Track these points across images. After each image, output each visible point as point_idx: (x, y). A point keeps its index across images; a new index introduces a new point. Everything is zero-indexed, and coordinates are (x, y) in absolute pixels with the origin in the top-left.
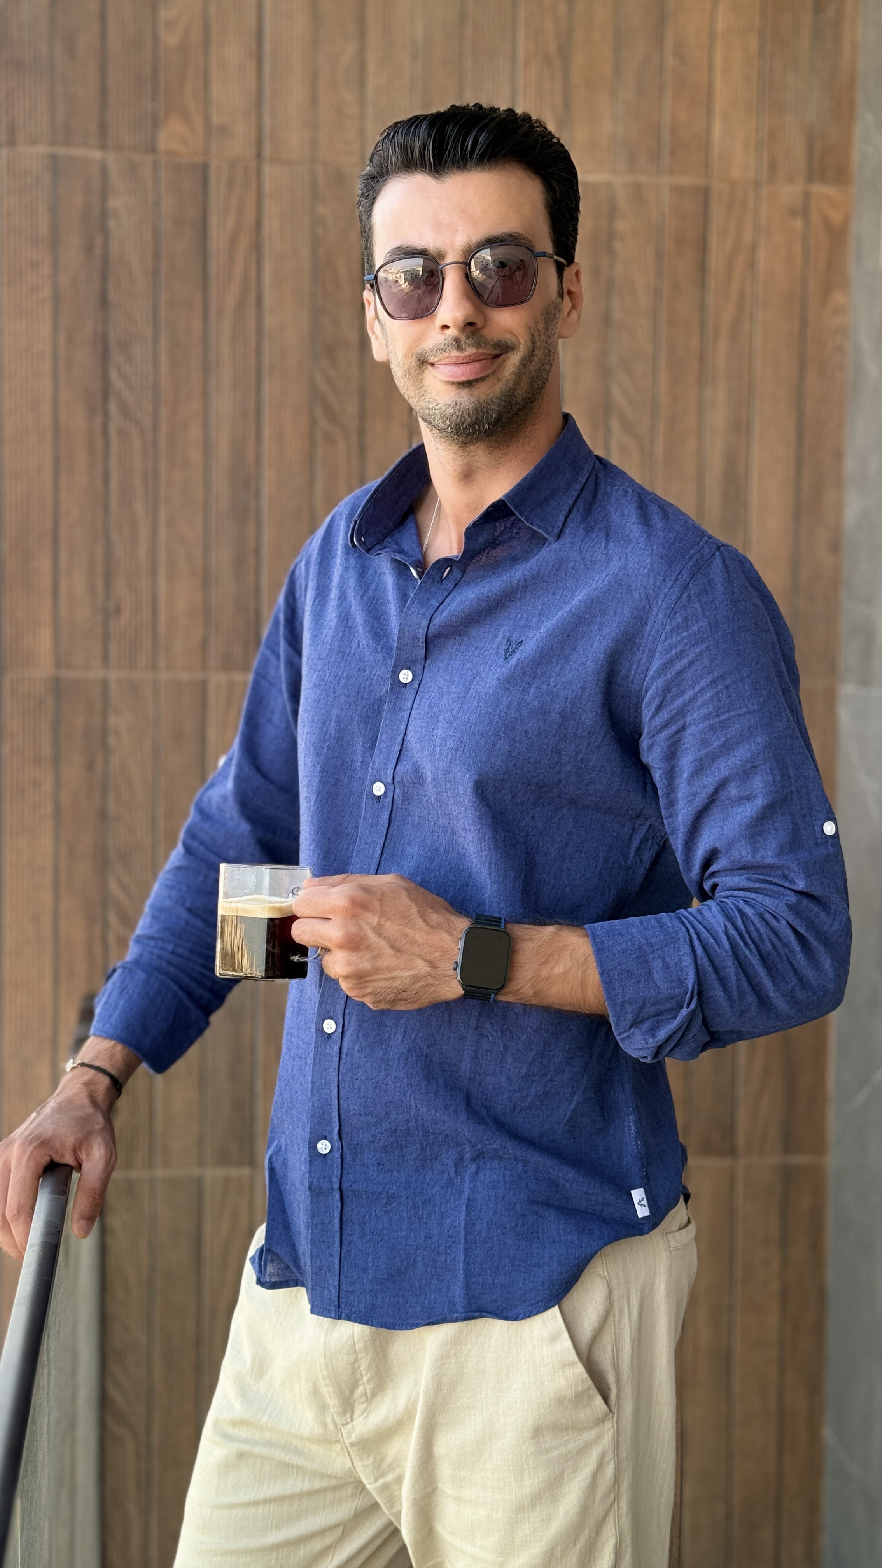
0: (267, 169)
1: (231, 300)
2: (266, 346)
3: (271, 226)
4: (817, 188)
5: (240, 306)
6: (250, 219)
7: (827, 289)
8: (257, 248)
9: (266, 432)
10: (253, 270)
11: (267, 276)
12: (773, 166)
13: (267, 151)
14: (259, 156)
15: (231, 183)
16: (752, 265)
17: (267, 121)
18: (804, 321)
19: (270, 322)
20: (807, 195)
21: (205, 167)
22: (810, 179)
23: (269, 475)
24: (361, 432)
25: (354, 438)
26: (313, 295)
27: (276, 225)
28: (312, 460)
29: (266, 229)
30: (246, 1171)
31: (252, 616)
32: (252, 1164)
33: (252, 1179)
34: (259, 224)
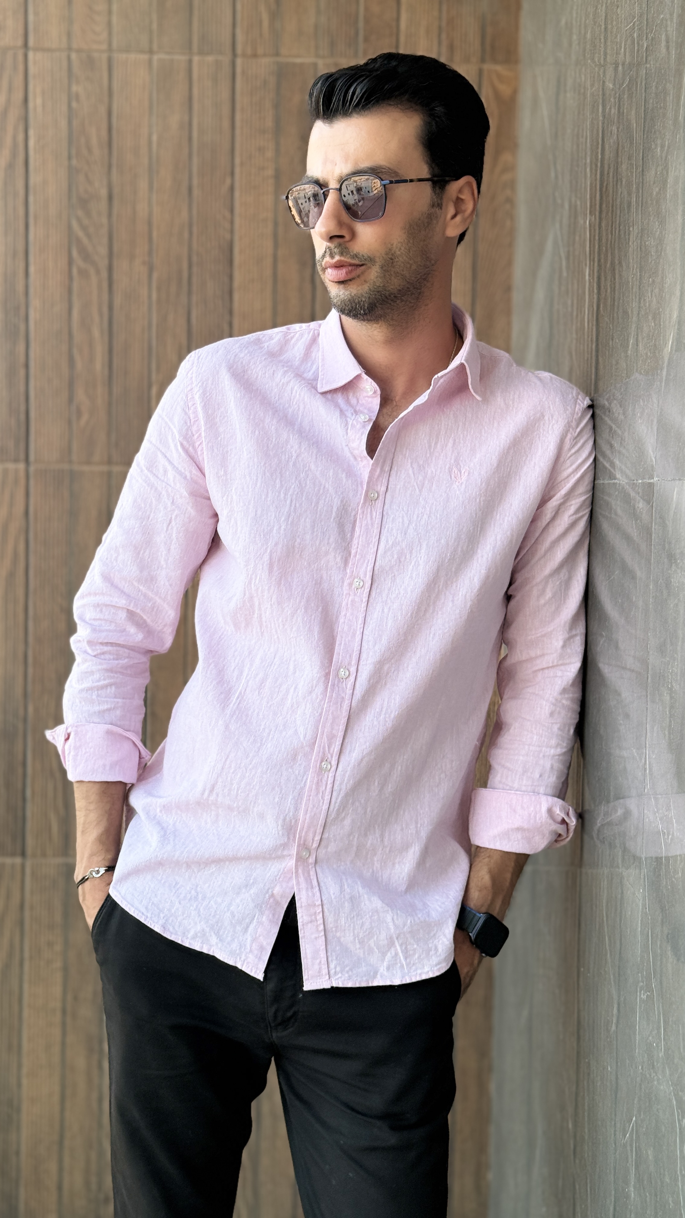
0: (31, 55)
1: (3, 163)
2: (31, 199)
3: (36, 102)
4: (487, 65)
5: (11, 164)
6: (18, 96)
7: (498, 151)
8: (24, 119)
9: (32, 269)
10: (21, 137)
11: (31, 143)
12: (451, 48)
13: (31, 42)
14: (26, 45)
17: (31, 17)
20: (480, 72)
22: (482, 60)
23: (35, 303)
24: (110, 269)
25: (104, 274)
26: (70, 158)
27: (39, 101)
28: (70, 291)
29: (31, 105)
30: (18, 860)
31: (22, 417)
32: (23, 854)
33: (23, 867)
34: (26, 100)
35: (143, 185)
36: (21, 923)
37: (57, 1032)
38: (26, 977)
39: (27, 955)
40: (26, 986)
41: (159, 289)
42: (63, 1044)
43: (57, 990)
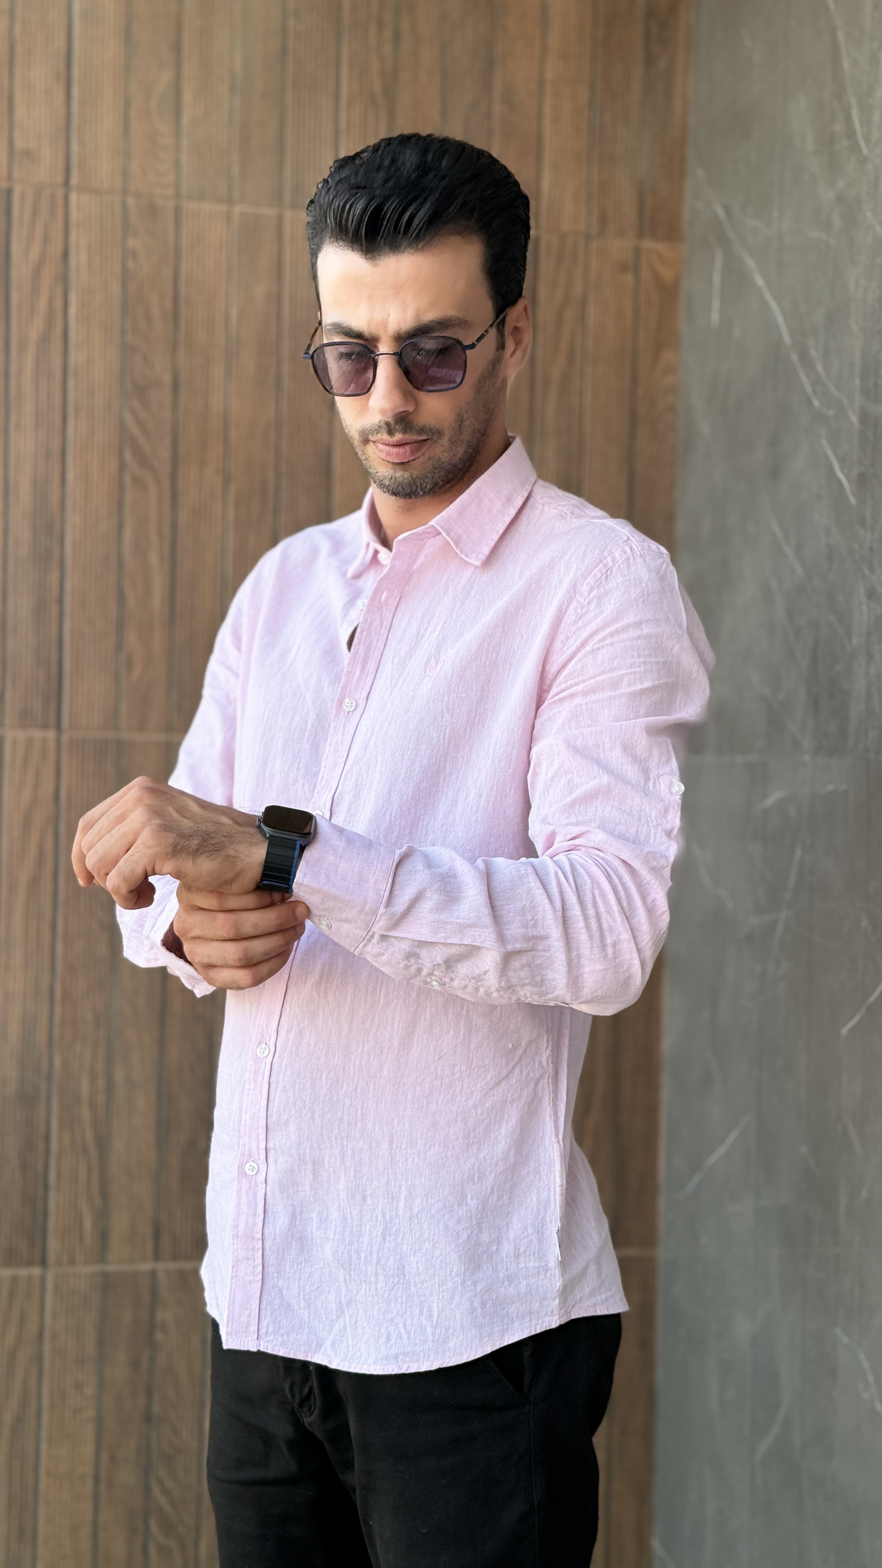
0: (73, 197)
1: (34, 334)
2: (71, 383)
3: (79, 258)
4: (647, 244)
5: (45, 339)
6: (56, 249)
7: (658, 347)
8: (64, 279)
9: (70, 475)
10: (58, 303)
11: (73, 310)
12: (603, 219)
13: (74, 180)
14: (67, 182)
15: (35, 212)
16: (582, 319)
17: (75, 147)
18: (635, 379)
19: (76, 357)
20: (637, 251)
21: (9, 192)
22: (640, 235)
23: (73, 520)
24: (174, 477)
25: (166, 484)
26: (123, 332)
27: (83, 257)
28: (120, 505)
29: (73, 261)
30: (36, 1271)
31: (54, 669)
32: (43, 1263)
33: (43, 1279)
34: (66, 255)
35: (218, 372)
36: (39, 1358)
37: (86, 1508)
38: (44, 1434)
39: (45, 1402)
40: (44, 1447)
41: (237, 504)
42: (95, 1524)
43: (88, 1450)
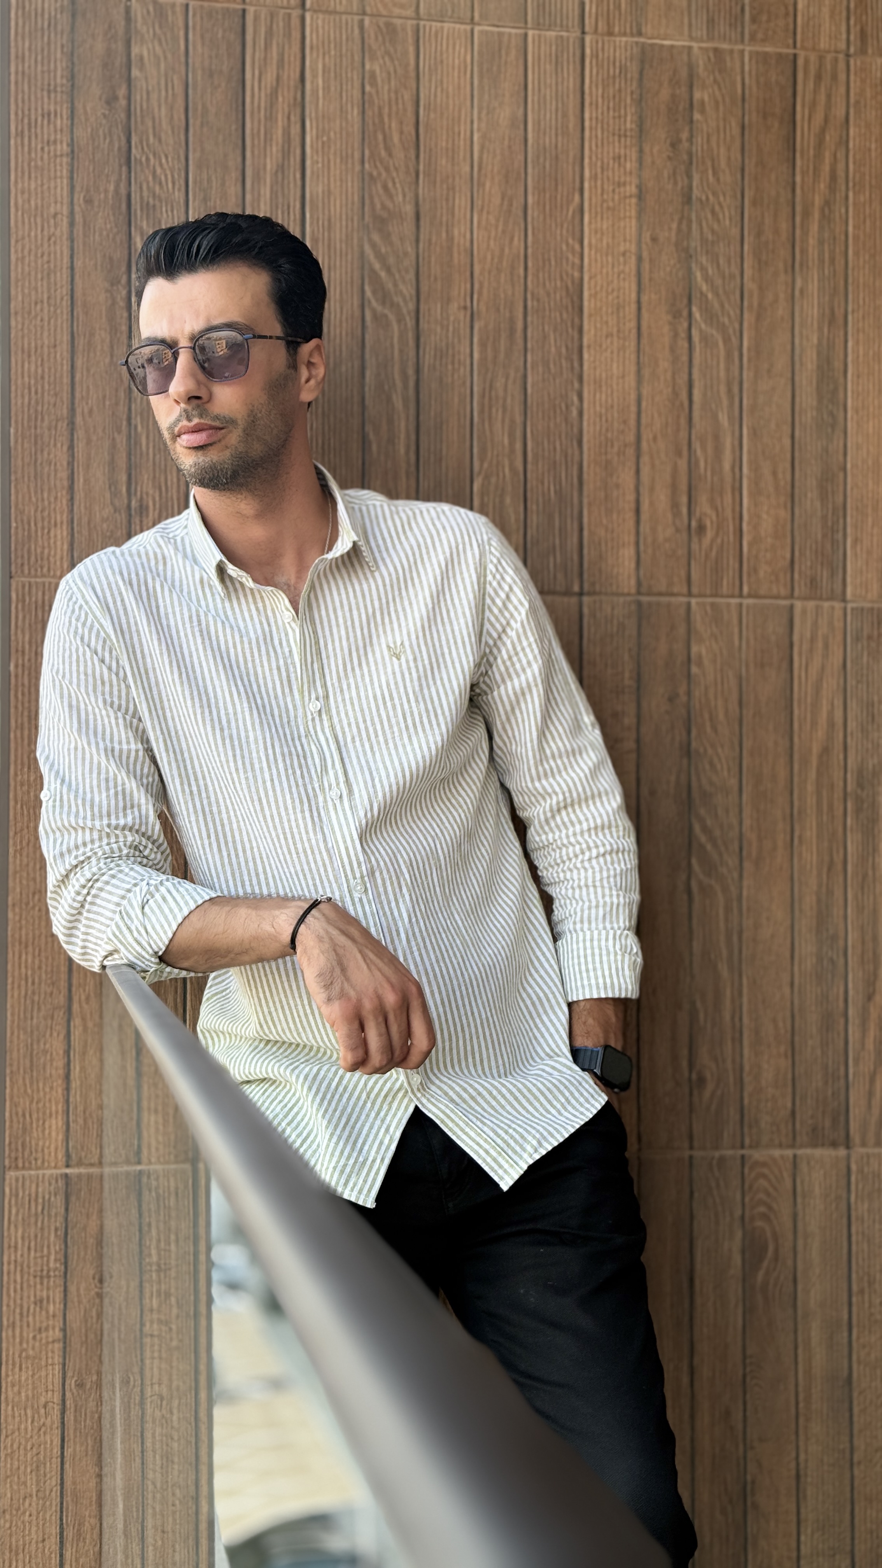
0: (309, 18)
1: (270, 165)
3: (315, 82)
6: (292, 72)
10: (295, 130)
11: (310, 139)
15: (269, 36)
16: (844, 140)
21: (243, 14)
24: (417, 315)
25: (410, 323)
26: (362, 161)
27: (320, 82)
29: (309, 87)
34: (302, 79)
41: (483, 345)
